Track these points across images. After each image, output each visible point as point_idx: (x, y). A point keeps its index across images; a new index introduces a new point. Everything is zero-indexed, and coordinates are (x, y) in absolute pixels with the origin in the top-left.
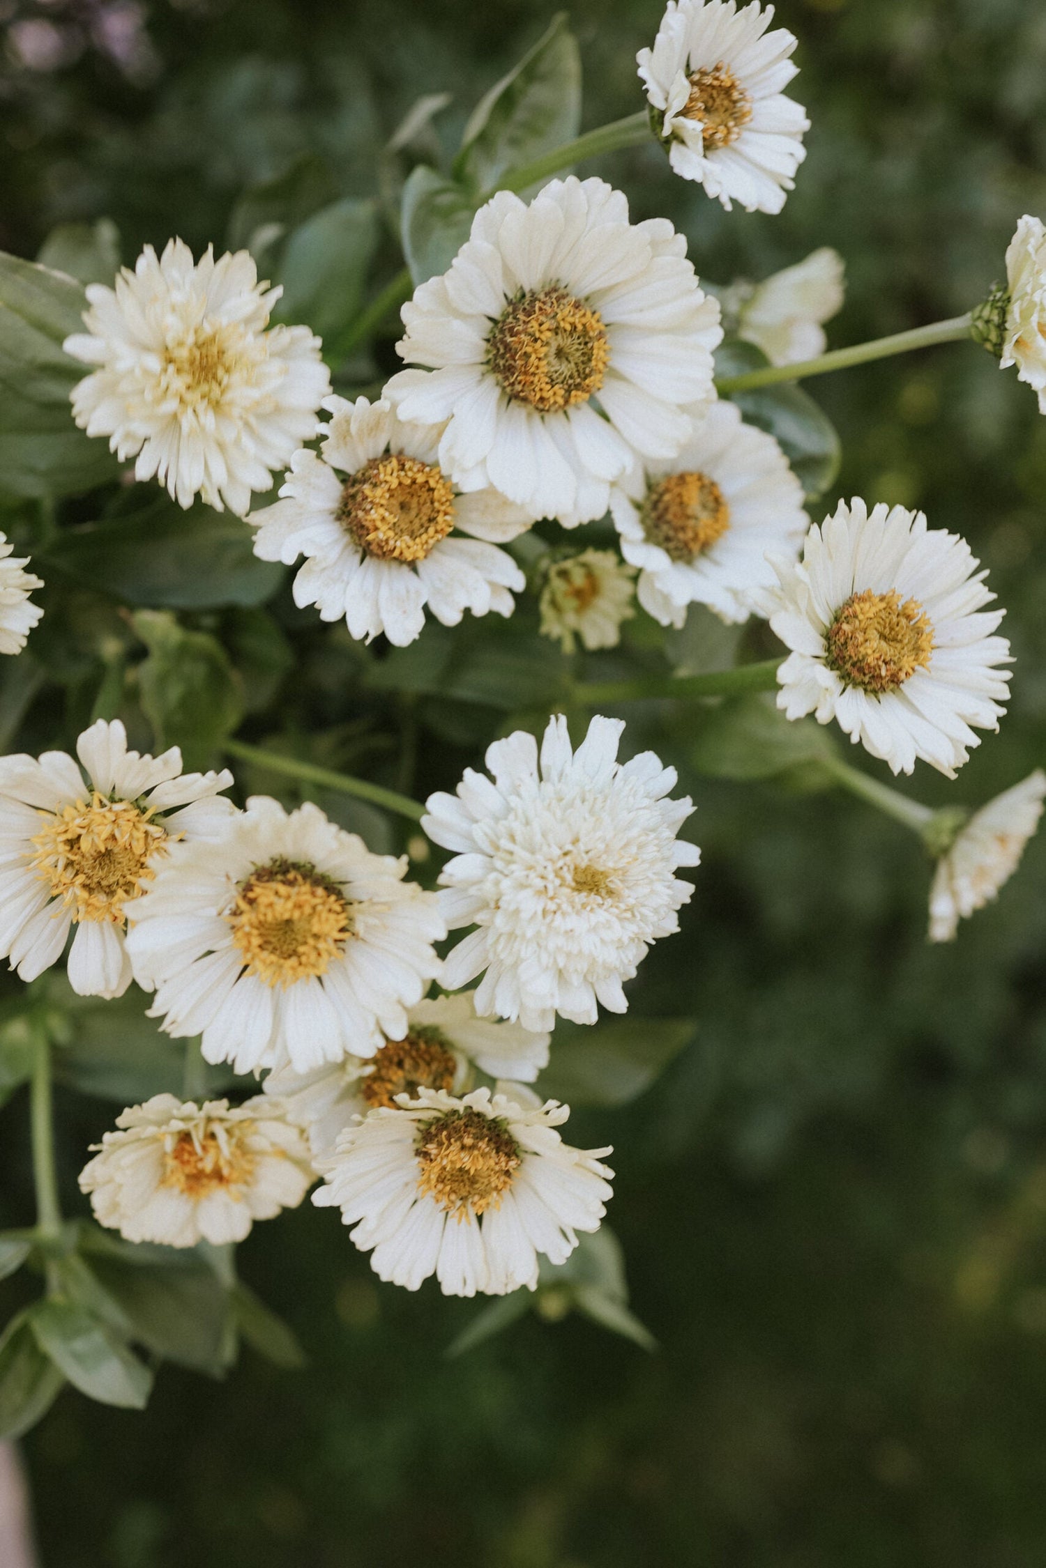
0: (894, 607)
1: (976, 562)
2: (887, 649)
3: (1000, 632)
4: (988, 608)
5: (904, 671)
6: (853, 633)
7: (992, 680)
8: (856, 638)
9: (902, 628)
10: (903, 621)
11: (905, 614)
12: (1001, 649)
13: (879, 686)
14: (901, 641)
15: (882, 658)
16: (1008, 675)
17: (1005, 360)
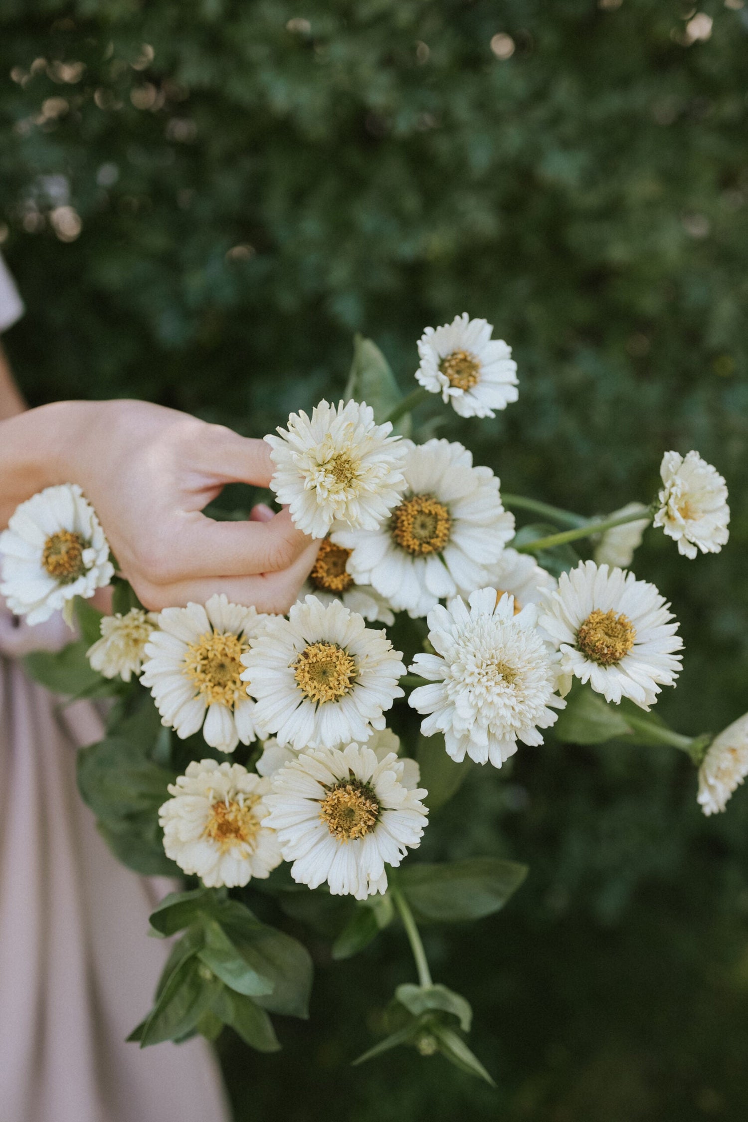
0: (613, 619)
1: (664, 599)
2: (609, 641)
3: (677, 634)
4: (671, 622)
5: (618, 651)
6: (588, 630)
7: (672, 660)
8: (590, 633)
9: (618, 630)
10: (619, 627)
11: (619, 622)
12: (678, 643)
13: (605, 660)
14: (617, 637)
15: (605, 643)
16: (680, 657)
17: (657, 523)
